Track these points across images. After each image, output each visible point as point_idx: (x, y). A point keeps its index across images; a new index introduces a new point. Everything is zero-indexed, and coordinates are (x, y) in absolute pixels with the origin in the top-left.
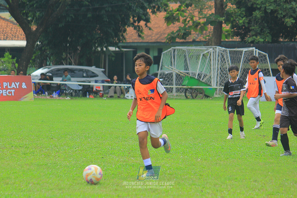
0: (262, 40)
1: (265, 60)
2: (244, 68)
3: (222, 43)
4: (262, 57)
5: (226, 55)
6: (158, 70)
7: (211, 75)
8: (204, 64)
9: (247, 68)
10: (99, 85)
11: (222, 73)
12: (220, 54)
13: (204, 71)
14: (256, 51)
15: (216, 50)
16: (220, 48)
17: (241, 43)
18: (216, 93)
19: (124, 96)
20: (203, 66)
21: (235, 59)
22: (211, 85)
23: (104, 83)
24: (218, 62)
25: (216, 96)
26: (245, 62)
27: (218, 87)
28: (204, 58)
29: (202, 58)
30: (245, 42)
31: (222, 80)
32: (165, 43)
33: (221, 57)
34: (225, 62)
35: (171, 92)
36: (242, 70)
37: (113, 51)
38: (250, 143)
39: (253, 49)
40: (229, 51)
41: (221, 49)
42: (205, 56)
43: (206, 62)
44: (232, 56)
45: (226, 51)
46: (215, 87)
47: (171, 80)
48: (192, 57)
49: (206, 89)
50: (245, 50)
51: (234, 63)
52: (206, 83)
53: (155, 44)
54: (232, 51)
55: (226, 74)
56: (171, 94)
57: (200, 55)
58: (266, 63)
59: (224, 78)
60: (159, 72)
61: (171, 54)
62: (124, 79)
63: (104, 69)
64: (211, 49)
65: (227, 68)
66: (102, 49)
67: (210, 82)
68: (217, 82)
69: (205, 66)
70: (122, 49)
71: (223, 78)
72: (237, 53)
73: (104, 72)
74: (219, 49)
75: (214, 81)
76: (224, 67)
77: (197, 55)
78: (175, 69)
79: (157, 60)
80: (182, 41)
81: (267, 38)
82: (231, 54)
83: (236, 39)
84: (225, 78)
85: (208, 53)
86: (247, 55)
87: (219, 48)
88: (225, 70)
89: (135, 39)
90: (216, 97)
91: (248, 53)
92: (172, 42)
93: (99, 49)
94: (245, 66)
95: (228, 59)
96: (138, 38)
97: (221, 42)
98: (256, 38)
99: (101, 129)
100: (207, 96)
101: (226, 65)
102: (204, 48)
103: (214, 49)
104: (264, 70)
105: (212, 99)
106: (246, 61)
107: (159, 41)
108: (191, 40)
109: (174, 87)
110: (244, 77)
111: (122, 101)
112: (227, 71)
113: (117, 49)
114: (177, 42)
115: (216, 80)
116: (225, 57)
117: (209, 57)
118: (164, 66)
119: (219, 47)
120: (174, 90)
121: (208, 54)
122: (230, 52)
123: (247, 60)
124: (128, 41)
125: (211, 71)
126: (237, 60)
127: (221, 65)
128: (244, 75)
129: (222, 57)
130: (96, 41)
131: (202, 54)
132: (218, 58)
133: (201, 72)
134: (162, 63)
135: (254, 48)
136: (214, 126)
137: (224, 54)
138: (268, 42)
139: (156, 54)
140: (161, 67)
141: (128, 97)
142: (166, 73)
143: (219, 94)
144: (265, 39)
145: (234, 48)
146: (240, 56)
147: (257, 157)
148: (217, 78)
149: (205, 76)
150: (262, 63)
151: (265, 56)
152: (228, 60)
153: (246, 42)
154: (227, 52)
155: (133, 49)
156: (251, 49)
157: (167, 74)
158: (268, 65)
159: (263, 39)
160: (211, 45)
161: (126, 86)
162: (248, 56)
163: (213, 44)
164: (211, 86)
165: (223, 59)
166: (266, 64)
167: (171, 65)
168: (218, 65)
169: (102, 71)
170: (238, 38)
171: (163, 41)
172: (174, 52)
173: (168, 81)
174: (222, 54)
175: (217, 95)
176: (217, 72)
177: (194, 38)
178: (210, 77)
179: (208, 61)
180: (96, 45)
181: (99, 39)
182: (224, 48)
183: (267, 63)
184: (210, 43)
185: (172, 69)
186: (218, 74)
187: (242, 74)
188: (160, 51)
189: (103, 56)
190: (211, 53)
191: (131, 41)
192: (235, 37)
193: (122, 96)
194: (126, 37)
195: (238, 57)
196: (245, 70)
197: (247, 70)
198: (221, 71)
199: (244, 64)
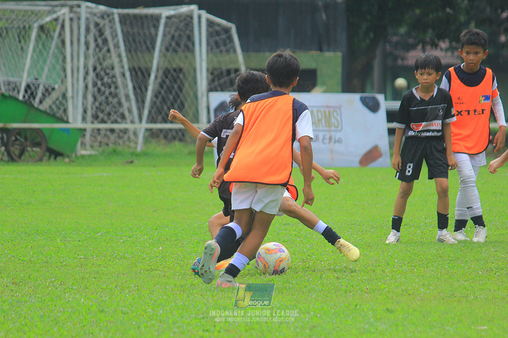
1: (228, 41)
2: (167, 68)
4: (218, 33)
5: (111, 27)
7: (66, 90)
8: (45, 54)
9: (174, 66)
11: (99, 83)
12: (92, 27)
13: (44, 76)
14: (200, 17)
15: (80, 13)
16: (92, 8)
18: (83, 144)
20: (41, 62)
21: (137, 40)
22: (65, 118)
24: (88, 48)
25: (83, 152)
26: (167, 49)
27: (89, 126)
28: (44, 36)
29: (39, 36)
31: (100, 104)
33: (95, 35)
34: (109, 51)
36: (161, 72)
39: (192, 11)
40: (120, 15)
41: (95, 11)
42: (46, 31)
43: (50, 48)
44: (128, 32)
45: (111, 17)
46: (80, 125)
49: (53, 130)
50: (166, 12)
51: (136, 51)
52: (51, 113)
54: (128, 15)
55: (113, 86)
57: (30, 27)
58: (232, 50)
59: (107, 98)
64: (65, 10)
65: (113, 68)
67: (65, 111)
68: (85, 111)
69: (48, 62)
71: (103, 98)
72: (142, 23)
74: (90, 10)
75: (75, 107)
76: (105, 64)
77: (21, 26)
82: (125, 24)
84: (110, 99)
85: (54, 23)
86: (173, 28)
87: (87, 7)
90: (83, 156)
91: (177, 21)
94: (169, 62)
95: (116, 40)
100: (55, 154)
101: (110, 57)
103: (74, 9)
104: (225, 73)
105: (70, 162)
106: (170, 45)
110: (165, 95)
112: (114, 76)
115: (83, 104)
116: (107, 33)
117: (60, 34)
119: (89, 4)
121: (57, 25)
122: (124, 19)
123: (173, 44)
125: (66, 76)
126: (145, 43)
127: (96, 57)
128: (165, 87)
129: (97, 34)
131: (36, 25)
132: (86, 37)
133: (36, 79)
135: (194, 7)
136: (77, 243)
137: (104, 25)
143: (92, 147)
145: (134, 7)
146: (153, 31)
148: (85, 97)
149: (48, 91)
150: (218, 50)
151: (227, 31)
152: (118, 42)
154: (114, 19)
156: (184, 9)
158: (237, 57)
162: (176, 31)
164: (67, 122)
165: (102, 42)
166: (232, 55)
168: (86, 57)
174: (97, 25)
175: (86, 150)
176: (85, 79)
178: (64, 96)
179: (57, 47)
182: (102, 8)
183: (235, 51)
186: (86, 87)
187: (161, 86)
190: (64, 21)
195: (147, 33)
196: (169, 72)
197: (175, 74)
198: (97, 75)
199: (165, 56)
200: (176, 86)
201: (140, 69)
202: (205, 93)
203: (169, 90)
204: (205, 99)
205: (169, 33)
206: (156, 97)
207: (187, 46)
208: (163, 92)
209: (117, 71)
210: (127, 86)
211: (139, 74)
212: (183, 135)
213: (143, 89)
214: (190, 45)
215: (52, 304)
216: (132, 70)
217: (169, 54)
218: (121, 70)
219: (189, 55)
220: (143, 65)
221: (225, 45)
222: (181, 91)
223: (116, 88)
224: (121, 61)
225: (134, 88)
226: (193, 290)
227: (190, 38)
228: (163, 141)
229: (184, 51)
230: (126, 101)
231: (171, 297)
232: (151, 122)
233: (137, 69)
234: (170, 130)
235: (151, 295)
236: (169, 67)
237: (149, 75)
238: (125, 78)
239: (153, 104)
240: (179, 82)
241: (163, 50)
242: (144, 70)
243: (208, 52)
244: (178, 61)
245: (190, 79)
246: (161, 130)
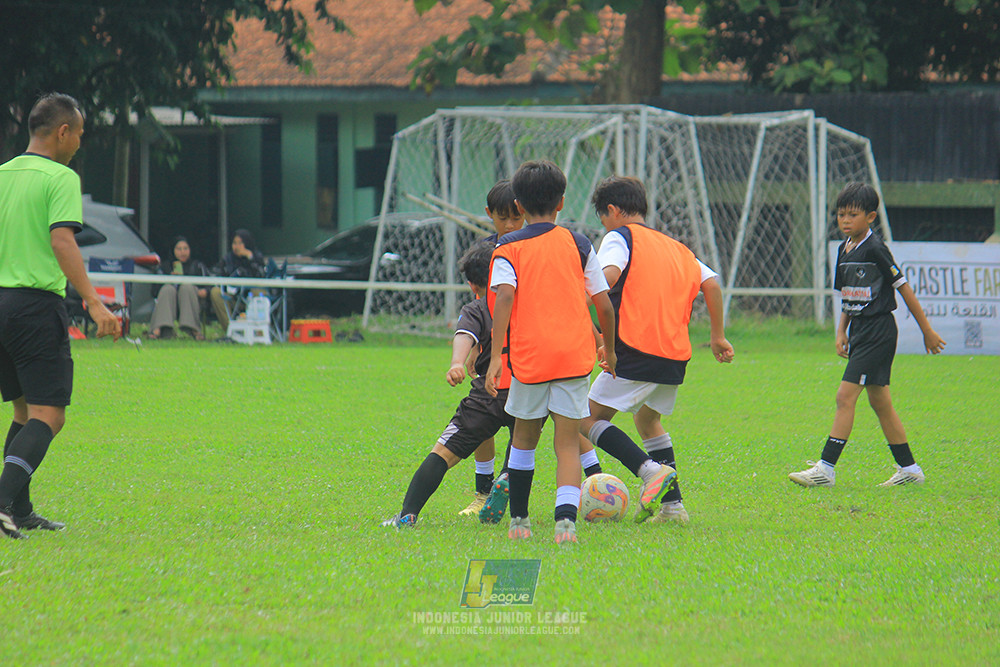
0: (844, 77)
1: (859, 165)
2: (766, 205)
3: (665, 93)
4: (844, 153)
5: (684, 144)
6: (377, 212)
8: (585, 184)
9: (777, 202)
10: (107, 283)
12: (656, 143)
13: (584, 217)
14: (817, 129)
15: (638, 123)
16: (656, 115)
17: (750, 92)
19: (225, 328)
20: (580, 195)
21: (722, 163)
23: (131, 271)
24: (648, 175)
26: (767, 177)
28: (584, 158)
29: (577, 158)
30: (770, 86)
32: (407, 88)
33: (660, 156)
34: (679, 178)
35: (438, 312)
36: (757, 210)
37: (171, 128)
38: (790, 540)
39: (806, 120)
40: (697, 125)
41: (661, 119)
42: (588, 150)
43: (593, 174)
44: (709, 151)
45: (684, 128)
47: (436, 256)
48: (532, 152)
50: (765, 121)
51: (720, 179)
53: (363, 97)
54: (710, 125)
55: (685, 231)
56: (437, 321)
57: (564, 144)
60: (383, 221)
61: (435, 142)
62: (224, 253)
63: (129, 206)
64: (617, 119)
65: (685, 205)
66: (121, 118)
70: (213, 118)
72: (731, 138)
73: (132, 223)
74: (652, 118)
76: (674, 199)
77: (553, 142)
78: (453, 206)
79: (372, 169)
80: (483, 79)
81: (867, 66)
82: (705, 139)
83: (729, 71)
85: (600, 137)
86: (777, 145)
87: (649, 114)
88: (677, 214)
89: (273, 73)
91: (782, 134)
92: (439, 88)
93: (109, 117)
94: (769, 195)
95: (690, 163)
96: (283, 66)
97: (659, 85)
98: (818, 68)
99: (117, 480)
101: (682, 188)
102: (582, 113)
103: (631, 117)
106: (772, 170)
107: (379, 80)
108: (526, 78)
109: (451, 288)
110: (762, 246)
111: (215, 353)
112: (686, 217)
113: (191, 118)
114: (463, 87)
116: (678, 153)
117: (608, 155)
118: (403, 194)
119: (653, 109)
120: (451, 302)
121: (604, 140)
122: (703, 132)
123: (777, 168)
124: (242, 82)
126: (734, 167)
127: (661, 188)
128: (763, 233)
129: (663, 153)
130: (94, 81)
131: (574, 141)
132: (646, 159)
133: (572, 221)
134: (395, 179)
135: (808, 114)
137: (674, 141)
138: (873, 87)
139: (367, 141)
140: (392, 199)
141: (241, 333)
142: (415, 224)
144: (857, 72)
145: (719, 113)
146: (746, 149)
147: (826, 604)
150: (844, 178)
151: (858, 149)
152: (694, 165)
153: (773, 89)
154: (688, 131)
155: (264, 115)
156: (794, 116)
157: (419, 231)
159: (850, 70)
160: (616, 99)
161: (233, 283)
162: (780, 149)
163: (625, 93)
165: (669, 164)
167: (437, 191)
169: (123, 219)
170: (737, 66)
171: (400, 82)
172: (449, 130)
173: (420, 261)
174: (663, 140)
177: (541, 67)
179: (603, 173)
180: (96, 101)
181: (107, 71)
182: (672, 115)
184: (611, 90)
185: (440, 207)
187: (757, 232)
188: (386, 127)
189: (127, 149)
190: (614, 134)
191: (255, 82)
192: (722, 65)
193: (212, 331)
194: (233, 61)
195: (738, 153)
196: (769, 211)
197: (778, 214)
198: (662, 215)
199: (763, 187)
200: (779, 232)
201: (725, 206)
202: (823, 243)
203: (769, 238)
204: (822, 251)
205: (770, 152)
206: (749, 247)
207: (796, 171)
208: (759, 240)
209: (692, 209)
210: (706, 232)
211: (725, 213)
212: (789, 305)
213: (731, 236)
214: (802, 170)
215: (595, 555)
216: (715, 208)
217: (769, 184)
218: (698, 207)
219: (800, 185)
220: (730, 200)
221: (855, 170)
222: (787, 239)
223: (690, 234)
224: (698, 194)
225: (716, 234)
226: (804, 538)
227: (802, 159)
228: (759, 315)
229: (792, 179)
230: (705, 253)
231: (771, 547)
232: (741, 286)
233: (721, 206)
234: (770, 297)
235: (740, 545)
236: (770, 204)
237: (739, 216)
238: (704, 221)
239: (744, 259)
240: (783, 225)
241: (762, 176)
242: (732, 208)
243: (827, 179)
244: (782, 194)
245: (800, 221)
246: (756, 298)
